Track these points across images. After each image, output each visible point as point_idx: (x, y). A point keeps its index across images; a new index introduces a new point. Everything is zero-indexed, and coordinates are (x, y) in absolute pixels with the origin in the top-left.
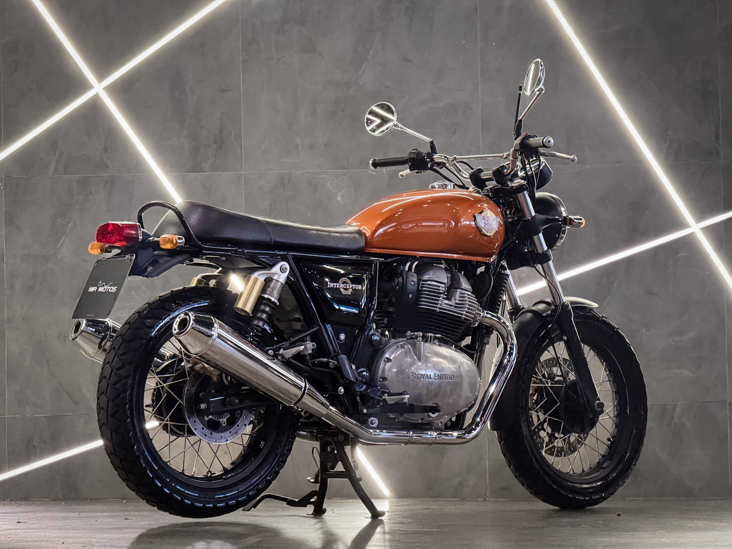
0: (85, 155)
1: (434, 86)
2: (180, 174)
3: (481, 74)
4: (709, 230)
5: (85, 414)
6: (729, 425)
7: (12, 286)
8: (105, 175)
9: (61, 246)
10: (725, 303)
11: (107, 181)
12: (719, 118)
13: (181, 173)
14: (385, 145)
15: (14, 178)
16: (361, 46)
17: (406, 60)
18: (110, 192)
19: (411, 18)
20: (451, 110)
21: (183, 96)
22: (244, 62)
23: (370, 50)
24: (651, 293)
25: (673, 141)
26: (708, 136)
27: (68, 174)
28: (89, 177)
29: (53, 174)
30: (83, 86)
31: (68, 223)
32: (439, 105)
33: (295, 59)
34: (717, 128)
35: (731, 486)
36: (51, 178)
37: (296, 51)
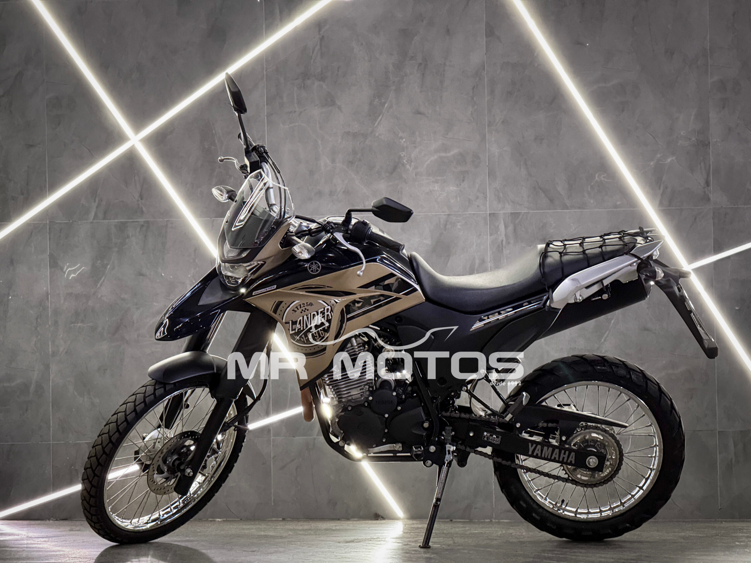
0: (123, 201)
1: (444, 137)
2: (209, 219)
3: (488, 126)
4: (701, 271)
6: (718, 453)
7: (56, 323)
8: (141, 220)
9: (101, 285)
11: (142, 226)
12: (710, 166)
13: (211, 218)
14: (399, 192)
15: (58, 223)
16: (377, 100)
17: (419, 113)
18: (145, 236)
19: (423, 74)
20: (461, 159)
21: (213, 147)
22: (269, 115)
23: (385, 103)
24: (646, 329)
25: (667, 188)
26: (699, 183)
27: (107, 220)
28: (127, 222)
29: (94, 219)
30: (120, 138)
31: (107, 264)
32: (449, 155)
33: (316, 112)
34: (708, 175)
35: (721, 509)
36: (92, 223)
37: (317, 105)
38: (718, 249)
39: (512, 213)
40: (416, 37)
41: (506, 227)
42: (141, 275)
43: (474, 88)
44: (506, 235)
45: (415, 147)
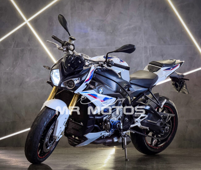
0: (23, 42)
1: (129, 21)
2: (51, 48)
3: (144, 17)
5: (23, 121)
8: (29, 48)
9: (16, 70)
11: (29, 50)
14: (114, 39)
15: (1, 49)
16: (107, 9)
17: (121, 13)
18: (30, 53)
20: (135, 28)
21: (53, 24)
22: (71, 14)
23: (110, 10)
24: (196, 85)
27: (18, 48)
28: (24, 49)
29: (13, 48)
30: (22, 21)
31: (17, 63)
32: (131, 27)
33: (87, 13)
36: (13, 49)
37: (87, 10)
39: (152, 47)
41: (150, 51)
42: (29, 66)
43: (139, 5)
44: (150, 54)
45: (120, 24)
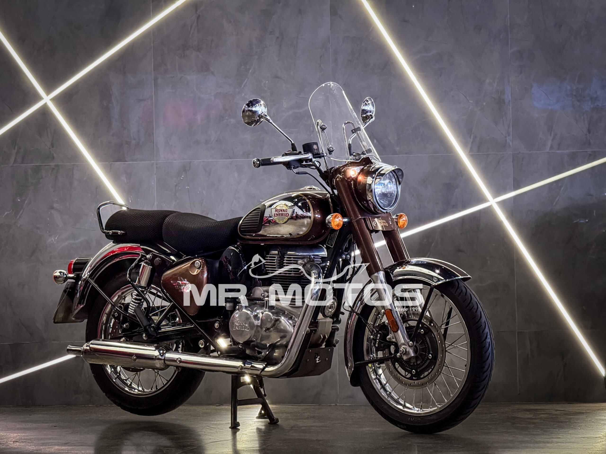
0: (37, 149)
1: (298, 97)
4: (502, 204)
5: (38, 343)
6: (517, 349)
8: (52, 164)
9: (20, 217)
10: (515, 258)
11: (54, 169)
12: (510, 120)
13: (109, 163)
14: (261, 141)
16: (243, 67)
17: (277, 77)
18: (56, 177)
19: (280, 46)
21: (110, 105)
22: (156, 79)
23: (249, 69)
24: (460, 251)
25: (476, 137)
26: (502, 133)
27: (25, 164)
28: (40, 165)
29: (14, 164)
30: (36, 98)
31: (25, 200)
32: (301, 111)
33: (194, 77)
34: (509, 128)
35: (519, 394)
36: (12, 166)
37: (194, 71)
38: (517, 187)
40: (274, 17)
43: (321, 57)
